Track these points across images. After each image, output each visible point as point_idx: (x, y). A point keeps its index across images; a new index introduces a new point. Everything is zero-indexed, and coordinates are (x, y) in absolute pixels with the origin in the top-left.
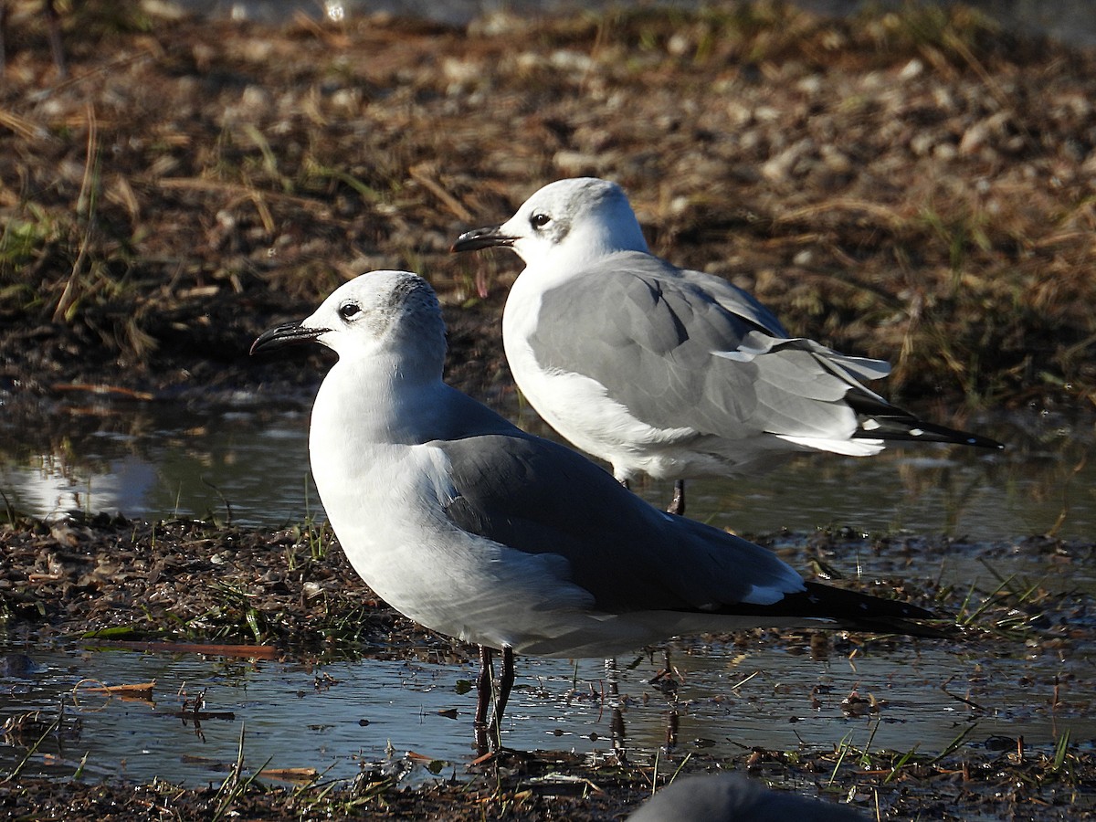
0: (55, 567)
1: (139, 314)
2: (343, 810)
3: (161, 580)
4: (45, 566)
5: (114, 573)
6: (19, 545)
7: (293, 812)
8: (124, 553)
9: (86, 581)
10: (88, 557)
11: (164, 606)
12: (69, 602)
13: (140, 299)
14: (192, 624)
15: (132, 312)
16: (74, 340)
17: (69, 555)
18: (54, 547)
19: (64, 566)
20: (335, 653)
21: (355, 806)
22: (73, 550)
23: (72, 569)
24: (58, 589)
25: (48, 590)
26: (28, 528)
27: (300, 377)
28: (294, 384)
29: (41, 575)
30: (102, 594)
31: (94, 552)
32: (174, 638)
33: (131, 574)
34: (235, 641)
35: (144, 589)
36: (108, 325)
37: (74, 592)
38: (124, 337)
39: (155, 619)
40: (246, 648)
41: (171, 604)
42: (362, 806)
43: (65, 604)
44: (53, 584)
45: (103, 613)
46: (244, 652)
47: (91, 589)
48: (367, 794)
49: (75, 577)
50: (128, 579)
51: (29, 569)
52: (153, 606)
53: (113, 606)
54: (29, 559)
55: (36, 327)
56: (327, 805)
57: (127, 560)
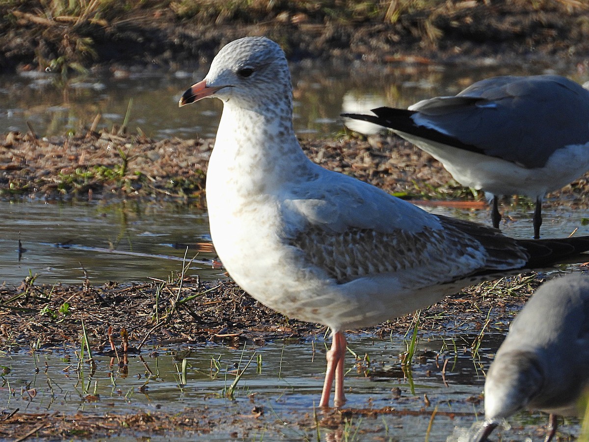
0: (367, 160)
1: (433, 17)
2: (507, 293)
3: (425, 166)
4: (362, 159)
5: (399, 162)
6: (350, 148)
7: (479, 294)
8: (407, 151)
9: (382, 167)
10: (387, 153)
11: (424, 180)
12: (373, 179)
13: (433, 9)
14: (440, 190)
15: (428, 16)
16: (396, 32)
17: (377, 153)
18: (369, 149)
19: (373, 159)
20: (518, 204)
21: (514, 290)
22: (379, 150)
23: (377, 161)
24: (367, 172)
25: (363, 173)
26: (356, 138)
27: (521, 50)
28: (517, 53)
29: (360, 164)
30: (391, 174)
31: (391, 151)
32: (429, 198)
33: (409, 163)
34: (463, 199)
35: (415, 171)
36: (415, 24)
37: (376, 173)
38: (424, 30)
39: (419, 188)
40: (469, 203)
41: (429, 179)
42: (518, 290)
43: (371, 180)
44: (365, 170)
45: (392, 185)
46: (468, 205)
47: (386, 172)
48: (522, 283)
49: (377, 165)
50: (407, 166)
51: (353, 161)
52: (418, 181)
53: (397, 181)
54: (353, 156)
55: (375, 25)
56: (498, 290)
57: (408, 155)
